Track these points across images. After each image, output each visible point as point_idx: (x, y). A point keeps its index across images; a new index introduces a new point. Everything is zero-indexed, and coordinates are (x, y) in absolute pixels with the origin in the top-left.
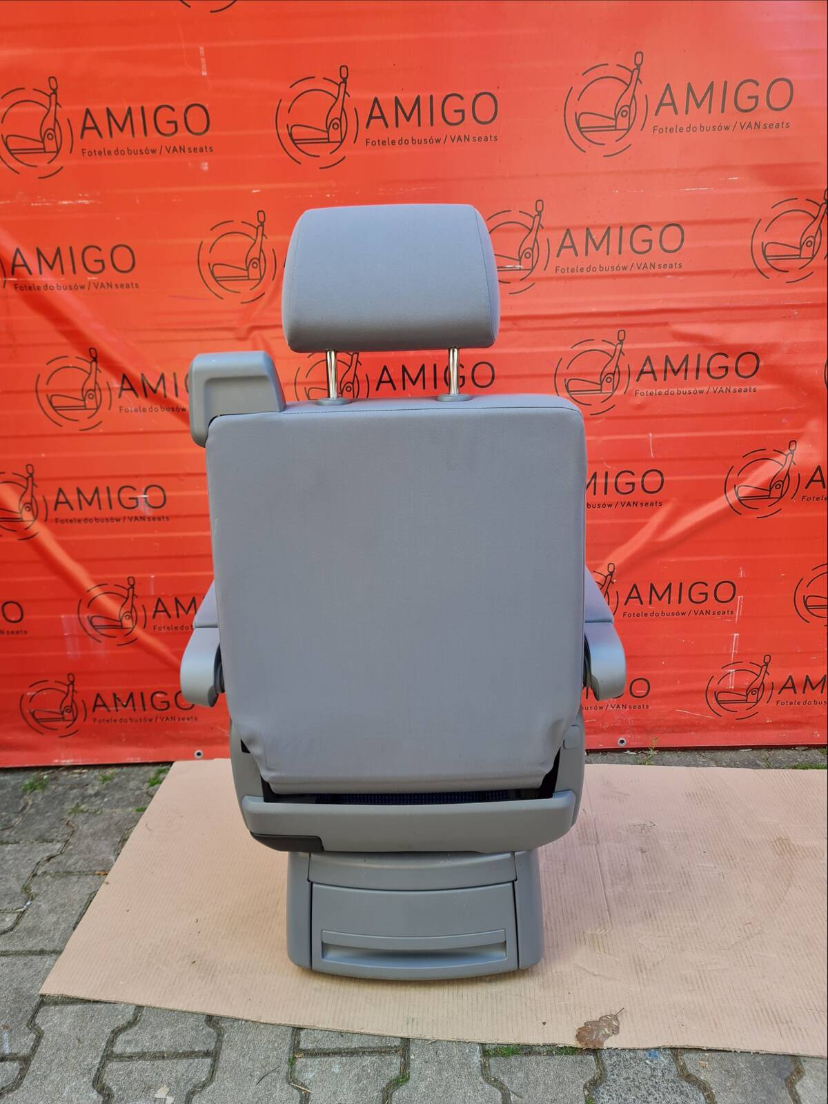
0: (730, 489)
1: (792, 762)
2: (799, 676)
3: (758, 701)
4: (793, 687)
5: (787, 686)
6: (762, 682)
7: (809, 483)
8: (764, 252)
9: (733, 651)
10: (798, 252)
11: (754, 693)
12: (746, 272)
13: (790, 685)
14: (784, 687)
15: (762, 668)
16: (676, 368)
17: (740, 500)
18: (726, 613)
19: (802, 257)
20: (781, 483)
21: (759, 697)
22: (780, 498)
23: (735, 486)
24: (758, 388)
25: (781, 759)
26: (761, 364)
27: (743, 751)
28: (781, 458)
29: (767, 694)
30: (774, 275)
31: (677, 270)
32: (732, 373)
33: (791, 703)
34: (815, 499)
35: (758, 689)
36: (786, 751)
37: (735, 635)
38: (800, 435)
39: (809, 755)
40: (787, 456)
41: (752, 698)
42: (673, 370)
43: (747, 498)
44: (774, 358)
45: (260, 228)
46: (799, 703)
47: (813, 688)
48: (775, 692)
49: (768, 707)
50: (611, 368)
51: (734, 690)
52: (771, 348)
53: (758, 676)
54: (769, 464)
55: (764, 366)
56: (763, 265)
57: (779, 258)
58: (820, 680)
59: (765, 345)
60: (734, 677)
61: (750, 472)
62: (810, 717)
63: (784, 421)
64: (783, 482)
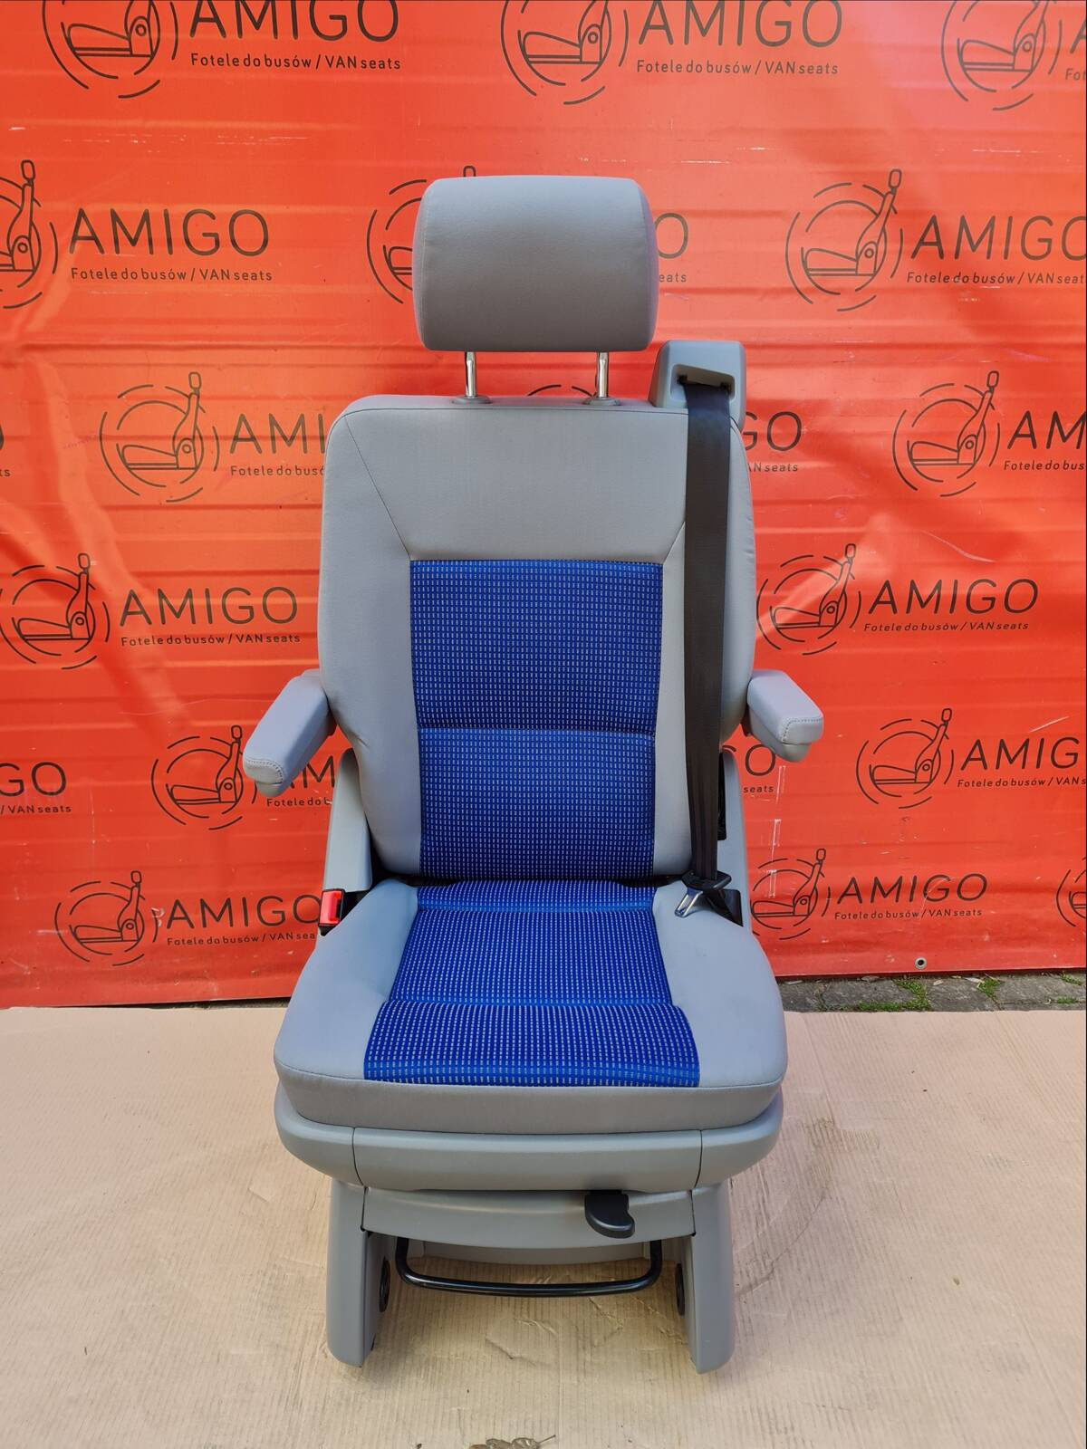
0: (764, 612)
1: (854, 999)
2: (865, 878)
3: (809, 914)
4: (858, 894)
5: (848, 893)
6: (815, 888)
7: (873, 607)
8: (804, 263)
9: (774, 844)
10: (853, 265)
11: (804, 902)
12: (779, 291)
13: (853, 891)
14: (845, 894)
15: (814, 867)
17: (778, 629)
18: (763, 790)
19: (859, 272)
20: (835, 605)
21: (811, 908)
22: (834, 627)
23: (771, 608)
24: (801, 465)
25: (840, 996)
26: (804, 430)
27: (790, 983)
28: (834, 569)
29: (822, 904)
30: (818, 298)
31: (680, 285)
32: (762, 443)
33: (855, 916)
34: (883, 629)
35: (810, 897)
36: (849, 983)
37: (776, 821)
38: (860, 537)
39: (879, 988)
40: (842, 565)
41: (801, 909)
43: (787, 625)
44: (821, 423)
45: (28, 189)
46: (865, 916)
47: (885, 895)
48: (833, 901)
49: (822, 922)
51: (777, 897)
52: (818, 407)
53: (809, 879)
54: (818, 576)
55: (809, 434)
56: (803, 283)
57: (826, 273)
58: (894, 883)
59: (807, 402)
60: (775, 880)
61: (790, 588)
62: (879, 935)
63: (838, 515)
64: (838, 604)
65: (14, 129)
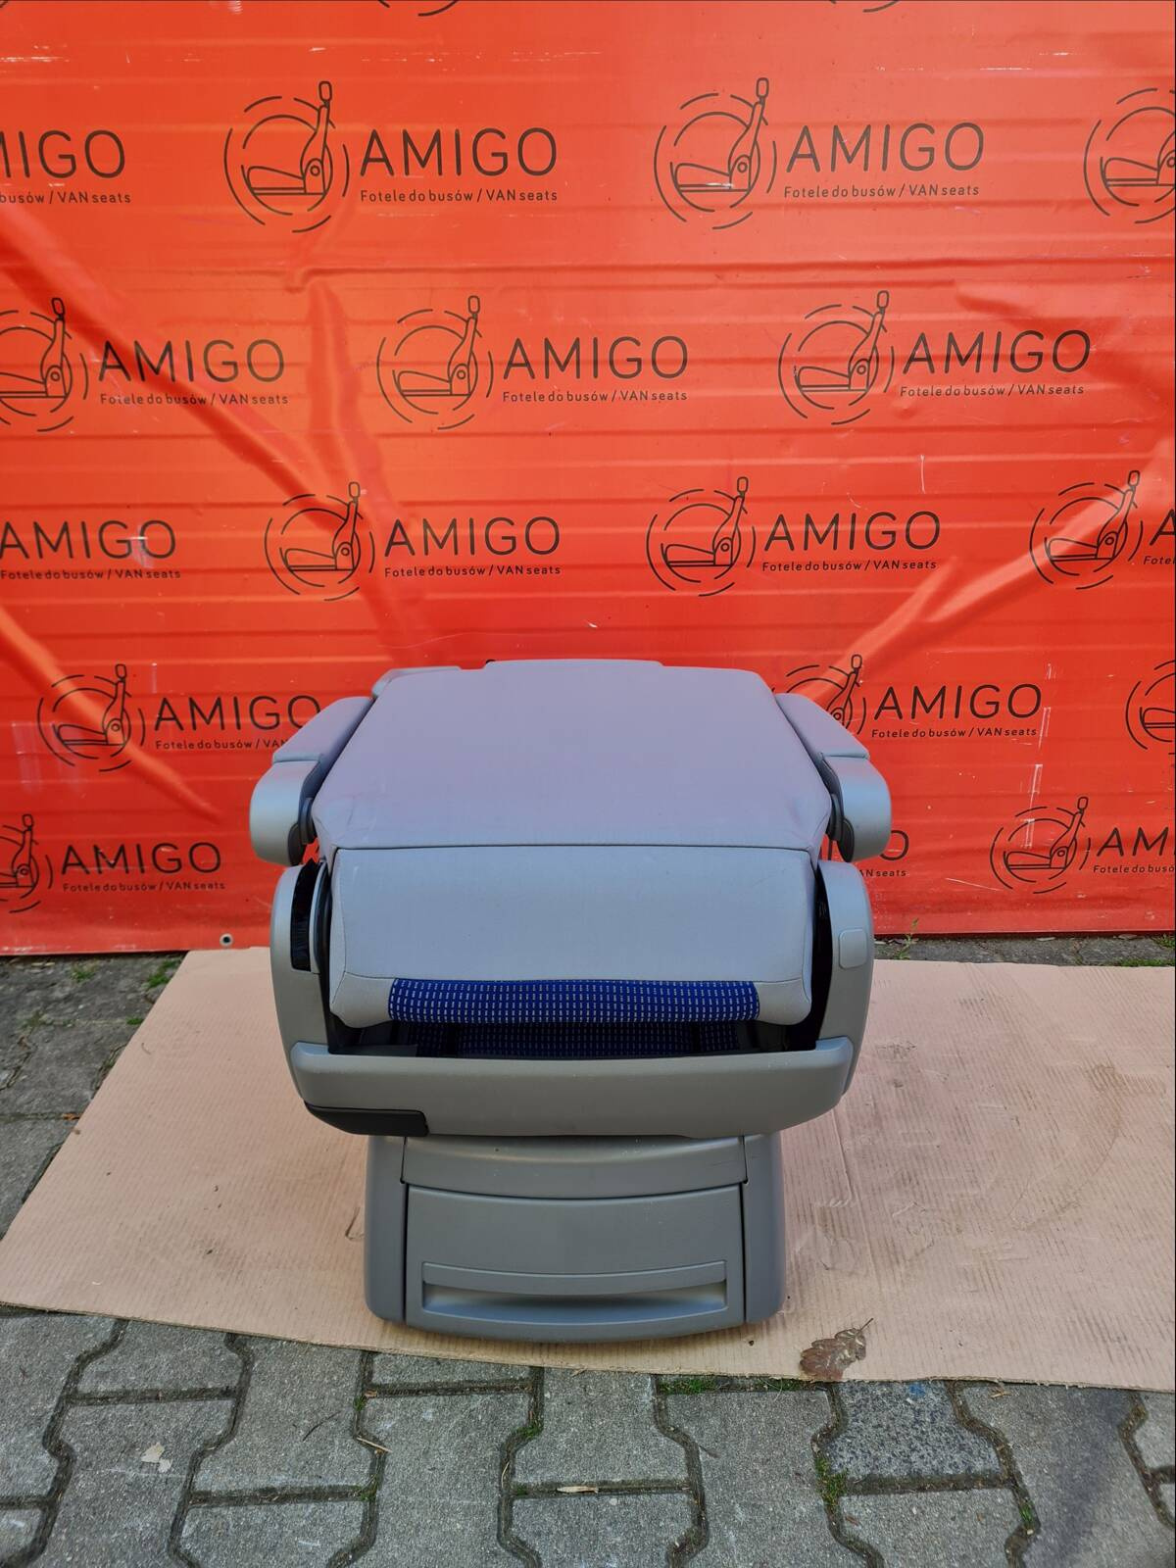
0: (1038, 544)
1: (1113, 955)
2: (1128, 829)
3: (1066, 866)
4: (1120, 846)
5: (1110, 844)
6: (1074, 838)
7: (1156, 537)
8: (1103, 173)
9: (1034, 791)
10: (1154, 174)
11: (1061, 854)
12: (1076, 204)
13: (1115, 842)
14: (1106, 846)
15: (1074, 816)
16: (964, 353)
17: (1052, 561)
18: (1025, 733)
19: (1160, 182)
20: (1114, 536)
21: (1069, 859)
22: (1111, 559)
23: (1046, 539)
24: (1087, 387)
25: (1097, 952)
26: (1093, 349)
27: (1042, 939)
28: (1116, 498)
29: (1080, 856)
30: (1117, 210)
31: (972, 198)
32: (1048, 364)
33: (1115, 870)
34: (1163, 561)
35: (1068, 848)
36: (1105, 941)
37: (1037, 766)
38: (1145, 463)
39: (1139, 946)
40: (1125, 494)
41: (1058, 861)
42: (960, 357)
43: (1063, 558)
44: (1109, 342)
45: (324, 111)
46: (1126, 870)
47: (1148, 848)
48: (1093, 853)
49: (1081, 876)
50: (865, 351)
51: (1033, 848)
52: (1107, 325)
53: (1069, 828)
54: (1097, 505)
55: (1097, 354)
56: (1101, 194)
57: (1126, 183)
58: (1159, 835)
59: (1099, 319)
60: (1032, 830)
61: (1067, 518)
62: (1141, 890)
63: (1123, 439)
64: (1117, 534)
65: (314, 49)
